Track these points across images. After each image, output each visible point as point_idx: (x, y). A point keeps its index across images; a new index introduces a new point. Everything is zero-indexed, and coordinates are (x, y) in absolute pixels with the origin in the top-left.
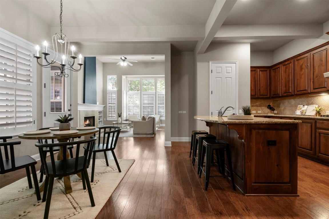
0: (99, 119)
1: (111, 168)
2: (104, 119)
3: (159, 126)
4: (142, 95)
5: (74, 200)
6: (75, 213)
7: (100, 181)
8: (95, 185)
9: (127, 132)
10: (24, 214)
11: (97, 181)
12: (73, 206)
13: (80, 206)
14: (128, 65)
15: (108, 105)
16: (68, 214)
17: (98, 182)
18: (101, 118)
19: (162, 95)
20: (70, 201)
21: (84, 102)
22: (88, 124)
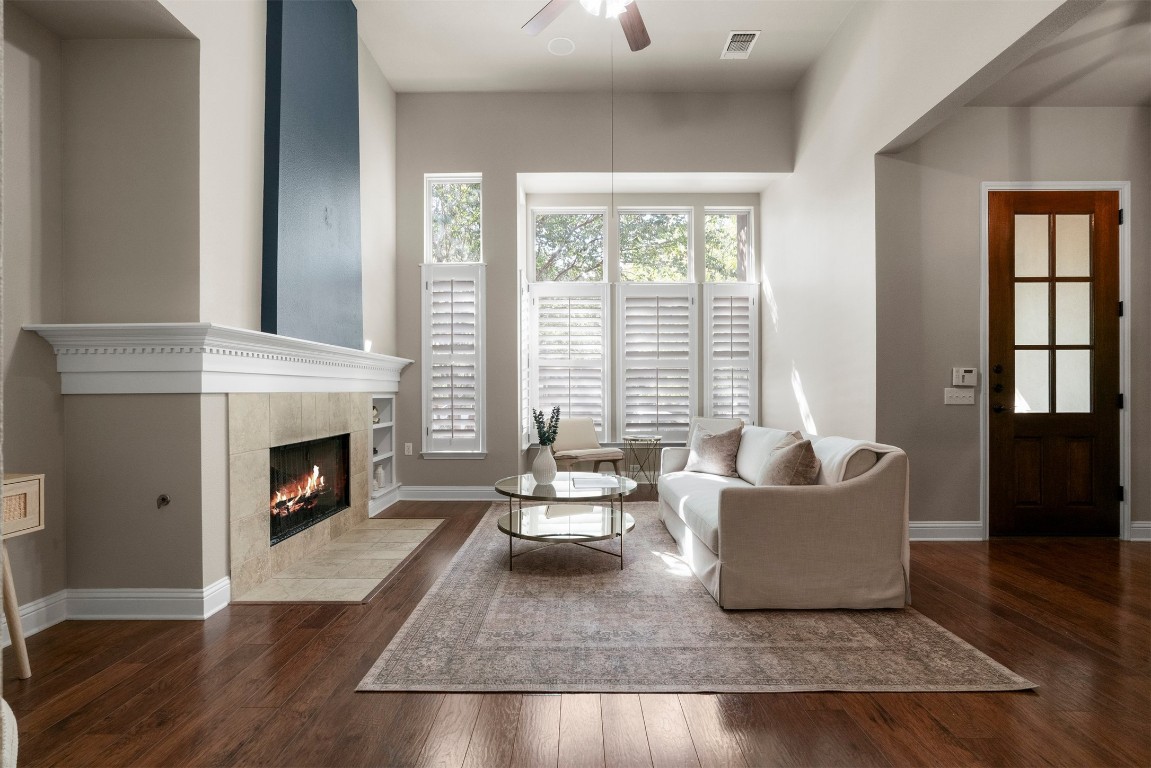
0: (375, 452)
2: (401, 450)
4: (621, 304)
15: (430, 358)
18: (388, 441)
19: (737, 299)
21: (268, 320)
22: (315, 495)
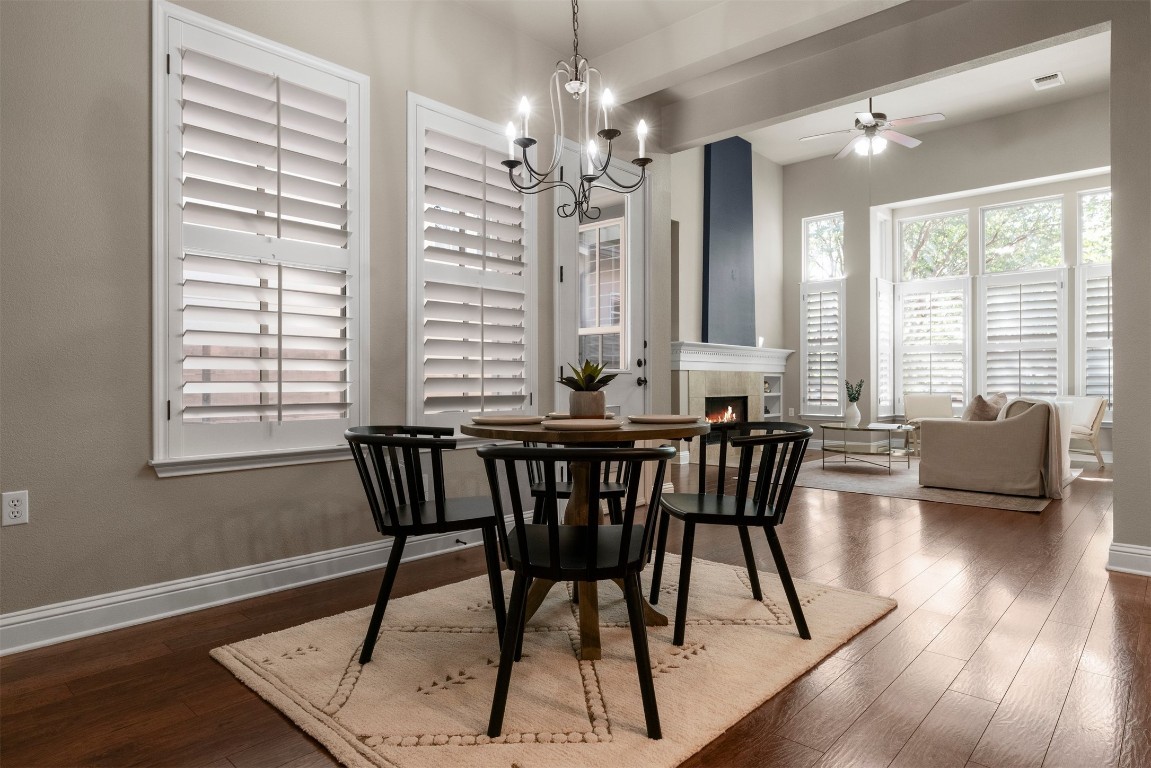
0: (767, 411)
1: (771, 610)
2: (785, 411)
3: (1094, 459)
4: (983, 293)
5: (598, 687)
6: (586, 736)
7: (710, 651)
8: (685, 657)
9: (888, 472)
10: (457, 678)
11: (697, 647)
12: (589, 708)
13: (610, 716)
14: (896, 149)
15: (805, 349)
16: (566, 731)
17: (699, 651)
18: (777, 404)
20: (585, 687)
21: (705, 338)
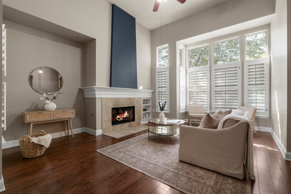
0: (145, 110)
2: (152, 110)
4: (213, 71)
15: (157, 90)
18: (150, 108)
19: (258, 65)
21: (111, 86)
22: (126, 118)
